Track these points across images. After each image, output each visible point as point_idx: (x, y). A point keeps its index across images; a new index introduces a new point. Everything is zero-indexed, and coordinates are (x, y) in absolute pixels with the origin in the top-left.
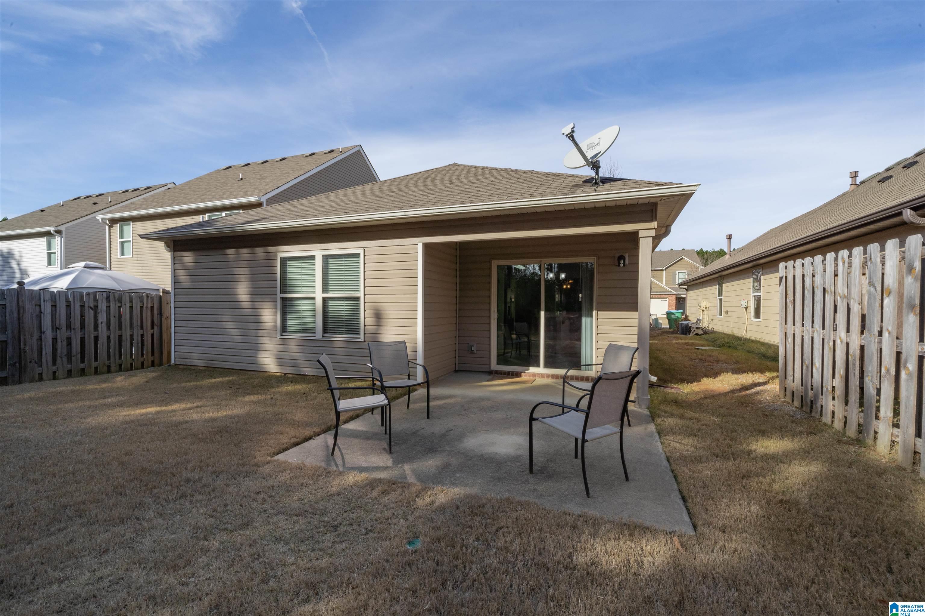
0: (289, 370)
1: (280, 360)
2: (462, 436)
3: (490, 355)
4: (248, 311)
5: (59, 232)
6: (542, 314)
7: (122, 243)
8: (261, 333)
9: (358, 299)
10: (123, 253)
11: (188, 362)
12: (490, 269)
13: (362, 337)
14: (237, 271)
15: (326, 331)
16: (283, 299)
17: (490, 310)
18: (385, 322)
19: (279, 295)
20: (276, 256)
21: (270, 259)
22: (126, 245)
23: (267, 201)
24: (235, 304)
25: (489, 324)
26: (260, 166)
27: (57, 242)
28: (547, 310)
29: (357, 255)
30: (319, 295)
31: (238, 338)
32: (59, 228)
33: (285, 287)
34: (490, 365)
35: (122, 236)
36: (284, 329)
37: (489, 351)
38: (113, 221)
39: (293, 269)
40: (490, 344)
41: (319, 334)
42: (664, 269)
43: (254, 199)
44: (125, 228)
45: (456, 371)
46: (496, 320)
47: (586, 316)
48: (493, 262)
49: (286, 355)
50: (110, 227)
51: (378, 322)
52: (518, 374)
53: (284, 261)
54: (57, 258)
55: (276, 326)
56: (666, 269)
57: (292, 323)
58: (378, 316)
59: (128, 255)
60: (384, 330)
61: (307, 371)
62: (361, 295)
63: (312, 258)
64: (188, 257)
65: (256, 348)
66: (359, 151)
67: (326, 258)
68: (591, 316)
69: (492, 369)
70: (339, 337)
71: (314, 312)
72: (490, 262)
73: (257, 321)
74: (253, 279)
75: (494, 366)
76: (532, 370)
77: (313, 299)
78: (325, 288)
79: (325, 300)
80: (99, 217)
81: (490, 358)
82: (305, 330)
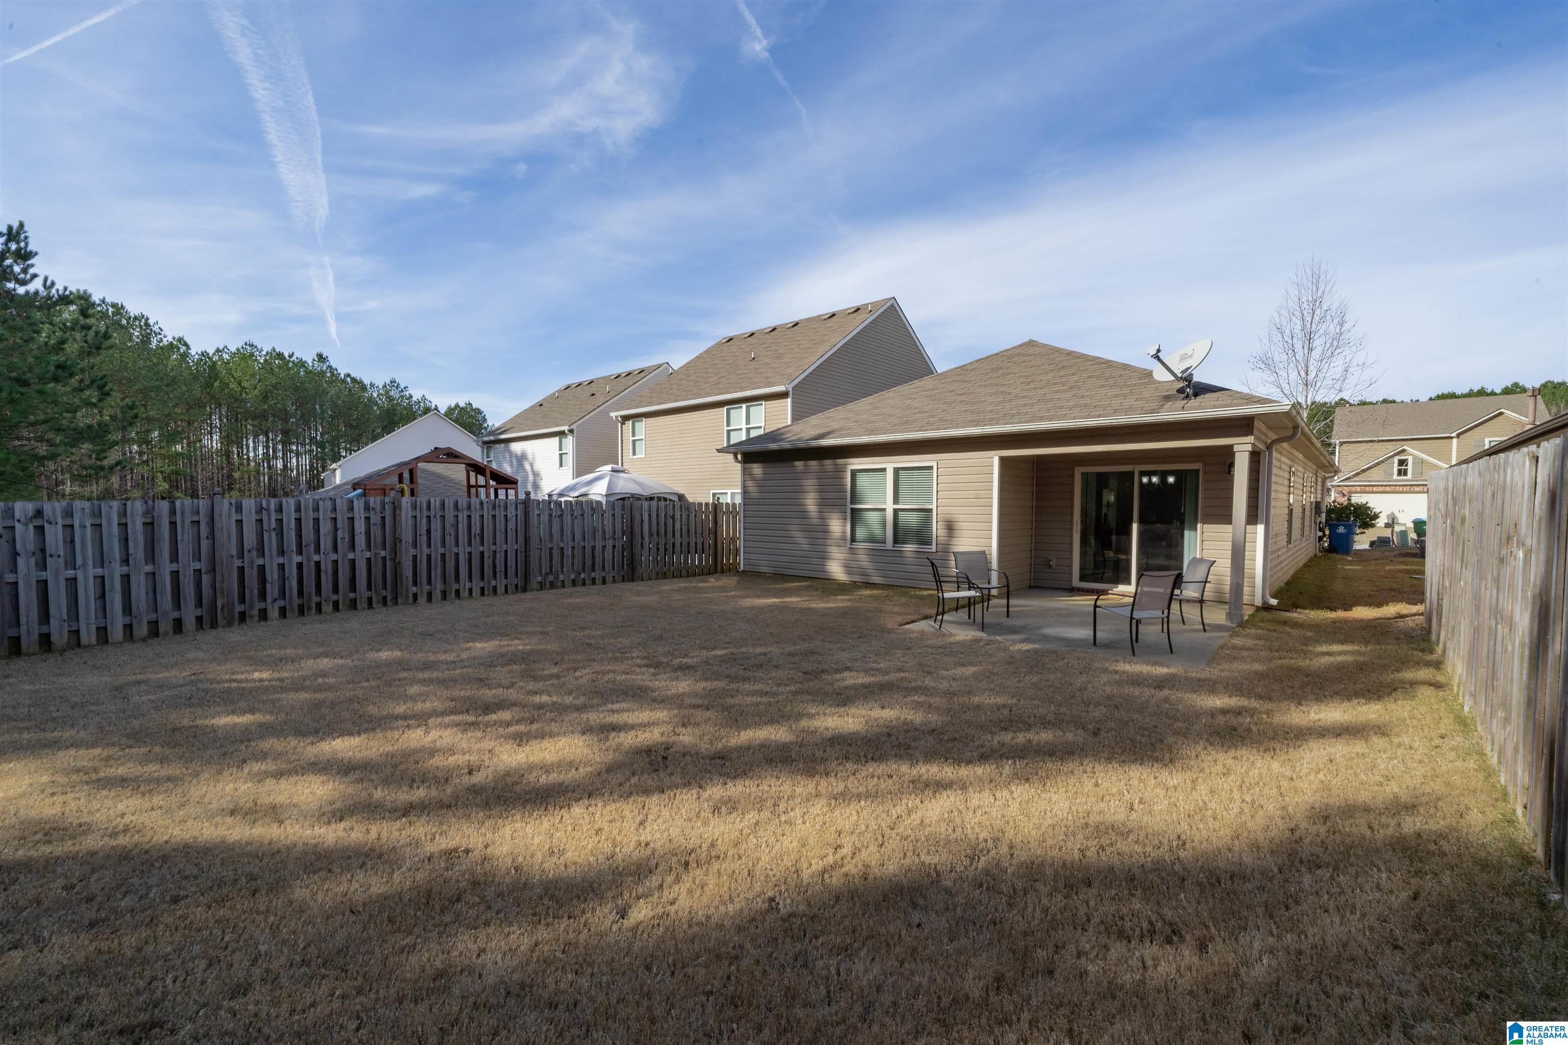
0: (857, 578)
1: (848, 569)
2: (1039, 628)
3: (1071, 570)
4: (815, 521)
5: (571, 431)
6: (1135, 527)
7: (634, 442)
8: (829, 542)
9: (930, 510)
10: (634, 454)
11: (757, 569)
12: (1073, 477)
13: (934, 548)
14: (805, 482)
15: (896, 541)
16: (852, 509)
17: (1072, 522)
18: (956, 533)
19: (849, 506)
20: (845, 468)
21: (840, 471)
22: (637, 443)
23: (793, 389)
24: (803, 514)
25: (1071, 537)
26: (767, 336)
27: (569, 442)
28: (1141, 521)
29: (931, 468)
30: (890, 507)
31: (806, 547)
32: (572, 427)
33: (854, 498)
34: (1071, 582)
35: (633, 435)
36: (853, 540)
37: (1070, 566)
38: (626, 418)
39: (862, 480)
40: (1071, 559)
41: (889, 544)
42: (1454, 435)
43: (781, 388)
44: (637, 424)
45: (1030, 587)
46: (1079, 533)
47: (1190, 529)
48: (1076, 469)
49: (854, 564)
50: (623, 424)
51: (949, 533)
52: (1105, 592)
53: (854, 473)
54: (569, 460)
55: (845, 536)
56: (1458, 436)
57: (861, 533)
58: (950, 527)
59: (640, 455)
60: (955, 541)
61: (877, 580)
62: (934, 507)
63: (884, 470)
64: (757, 469)
65: (824, 557)
66: (892, 305)
67: (897, 471)
68: (1196, 529)
69: (1074, 585)
70: (909, 548)
71: (884, 523)
72: (1073, 469)
73: (825, 530)
74: (822, 489)
75: (1076, 582)
76: (1122, 588)
77: (884, 510)
78: (896, 500)
79: (896, 511)
80: (613, 414)
81: (1071, 574)
82: (872, 539)
